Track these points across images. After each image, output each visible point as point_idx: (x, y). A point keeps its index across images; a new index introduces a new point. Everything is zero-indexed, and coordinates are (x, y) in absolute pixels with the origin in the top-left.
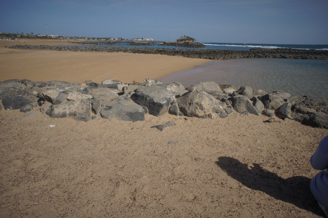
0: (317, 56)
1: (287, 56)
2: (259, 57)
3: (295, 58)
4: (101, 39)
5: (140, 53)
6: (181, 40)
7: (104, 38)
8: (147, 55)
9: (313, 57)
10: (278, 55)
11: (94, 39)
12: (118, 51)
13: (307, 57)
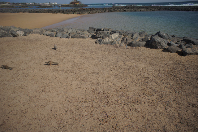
0: (141, 9)
1: (126, 10)
2: (111, 11)
3: (130, 11)
4: (19, 4)
5: (35, 13)
6: (72, 3)
7: (22, 3)
8: (39, 14)
9: (139, 10)
10: (122, 10)
11: (14, 3)
12: (19, 12)
13: (137, 10)
